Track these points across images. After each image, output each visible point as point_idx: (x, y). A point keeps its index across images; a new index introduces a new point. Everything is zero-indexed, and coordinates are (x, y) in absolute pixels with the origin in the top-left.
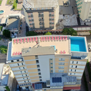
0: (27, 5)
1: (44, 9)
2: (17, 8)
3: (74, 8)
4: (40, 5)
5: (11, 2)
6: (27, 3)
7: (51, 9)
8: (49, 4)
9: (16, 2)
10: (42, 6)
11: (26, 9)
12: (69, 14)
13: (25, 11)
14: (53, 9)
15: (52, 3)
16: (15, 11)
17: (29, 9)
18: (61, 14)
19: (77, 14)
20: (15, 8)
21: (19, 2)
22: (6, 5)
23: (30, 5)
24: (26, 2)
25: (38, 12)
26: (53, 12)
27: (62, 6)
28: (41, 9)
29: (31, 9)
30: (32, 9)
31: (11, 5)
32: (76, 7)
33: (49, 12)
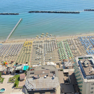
0: (29, 85)
1: (46, 89)
2: (18, 86)
3: (75, 86)
4: (42, 86)
5: (13, 79)
6: (29, 84)
7: (53, 89)
8: (50, 85)
9: (18, 79)
10: (43, 86)
11: (27, 90)
12: (70, 93)
13: (27, 91)
14: (55, 90)
15: (53, 83)
16: (17, 89)
17: (31, 90)
18: (63, 93)
19: (78, 92)
20: (16, 86)
21: (20, 79)
22: (8, 83)
23: (32, 86)
24: (28, 82)
25: (40, 93)
26: (55, 92)
27: (62, 84)
28: (42, 90)
29: (32, 90)
30: (34, 90)
31: (13, 82)
32: (77, 84)
33: (51, 92)
